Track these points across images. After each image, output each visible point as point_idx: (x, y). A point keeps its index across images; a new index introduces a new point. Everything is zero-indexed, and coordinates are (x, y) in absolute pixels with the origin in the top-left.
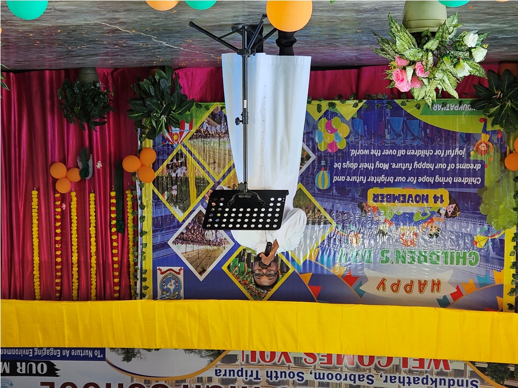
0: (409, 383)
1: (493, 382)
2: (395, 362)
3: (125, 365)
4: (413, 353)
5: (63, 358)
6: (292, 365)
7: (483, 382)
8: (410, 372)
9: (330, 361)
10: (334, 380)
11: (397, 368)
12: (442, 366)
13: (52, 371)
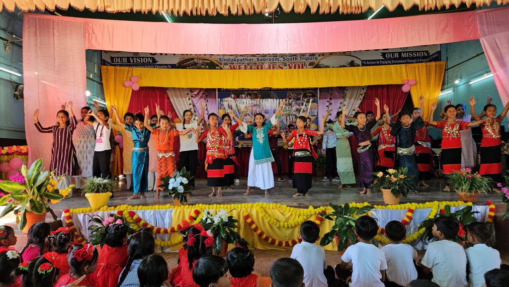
0: (244, 59)
1: (214, 61)
2: (249, 67)
3: (353, 59)
4: (242, 71)
5: (379, 60)
6: (287, 63)
7: (217, 61)
8: (243, 63)
9: (273, 65)
10: (271, 58)
11: (248, 64)
12: (232, 66)
13: (384, 55)
